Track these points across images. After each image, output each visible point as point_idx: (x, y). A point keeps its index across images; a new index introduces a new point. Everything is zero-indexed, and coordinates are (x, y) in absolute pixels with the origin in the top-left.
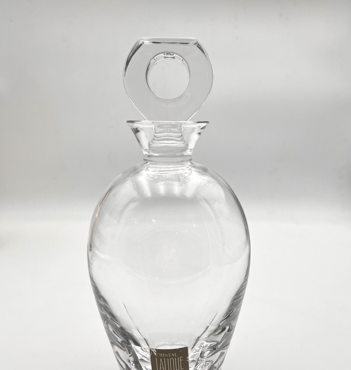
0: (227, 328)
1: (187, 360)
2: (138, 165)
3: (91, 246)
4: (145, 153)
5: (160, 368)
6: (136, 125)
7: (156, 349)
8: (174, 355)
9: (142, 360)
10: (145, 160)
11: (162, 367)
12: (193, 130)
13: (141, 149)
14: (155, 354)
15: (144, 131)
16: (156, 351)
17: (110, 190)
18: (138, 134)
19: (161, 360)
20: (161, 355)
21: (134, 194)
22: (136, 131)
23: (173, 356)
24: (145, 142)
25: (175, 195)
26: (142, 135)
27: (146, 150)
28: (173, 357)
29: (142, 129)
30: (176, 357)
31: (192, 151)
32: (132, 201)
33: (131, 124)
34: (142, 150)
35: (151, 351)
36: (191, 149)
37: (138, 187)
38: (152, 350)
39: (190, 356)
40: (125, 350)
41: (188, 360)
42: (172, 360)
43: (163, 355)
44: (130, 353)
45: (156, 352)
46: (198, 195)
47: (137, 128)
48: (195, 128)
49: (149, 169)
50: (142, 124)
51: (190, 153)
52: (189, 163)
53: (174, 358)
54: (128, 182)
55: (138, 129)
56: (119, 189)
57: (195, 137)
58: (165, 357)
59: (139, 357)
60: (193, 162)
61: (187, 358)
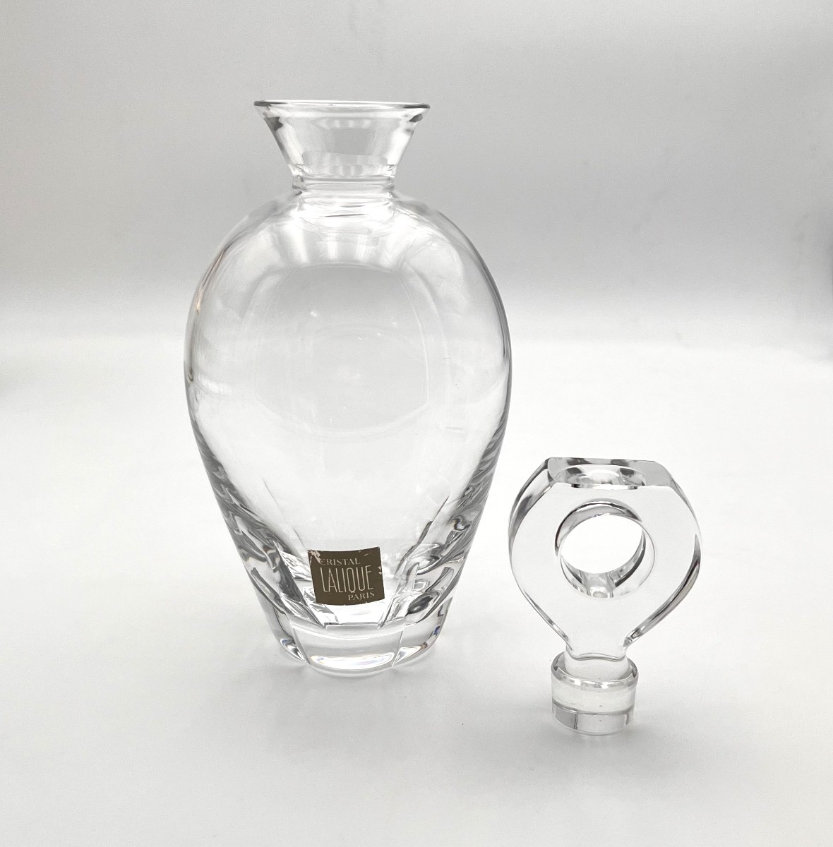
1: (380, 573)
2: (282, 198)
3: (191, 372)
4: (296, 172)
6: (274, 111)
7: (319, 552)
8: (354, 562)
10: (295, 187)
11: (332, 584)
12: (396, 123)
13: (288, 163)
14: (319, 560)
15: (292, 125)
16: (319, 555)
17: (225, 250)
18: (279, 130)
19: (330, 571)
20: (329, 562)
21: (275, 258)
22: (276, 124)
23: (351, 563)
24: (295, 149)
25: (357, 261)
26: (288, 132)
27: (296, 166)
28: (351, 565)
29: (287, 120)
30: (356, 566)
31: (394, 169)
32: (270, 271)
33: (263, 109)
34: (290, 166)
35: (310, 555)
36: (391, 166)
37: (282, 244)
38: (313, 553)
40: (267, 561)
41: (381, 571)
42: (350, 571)
43: (333, 562)
44: (274, 565)
45: (320, 557)
46: (406, 263)
47: (278, 118)
48: (400, 120)
49: (305, 206)
50: (288, 109)
51: (391, 172)
52: (388, 193)
53: (354, 567)
54: (262, 232)
55: (280, 121)
56: (243, 247)
57: (400, 140)
58: (336, 566)
59: (294, 574)
60: (395, 192)
61: (379, 568)
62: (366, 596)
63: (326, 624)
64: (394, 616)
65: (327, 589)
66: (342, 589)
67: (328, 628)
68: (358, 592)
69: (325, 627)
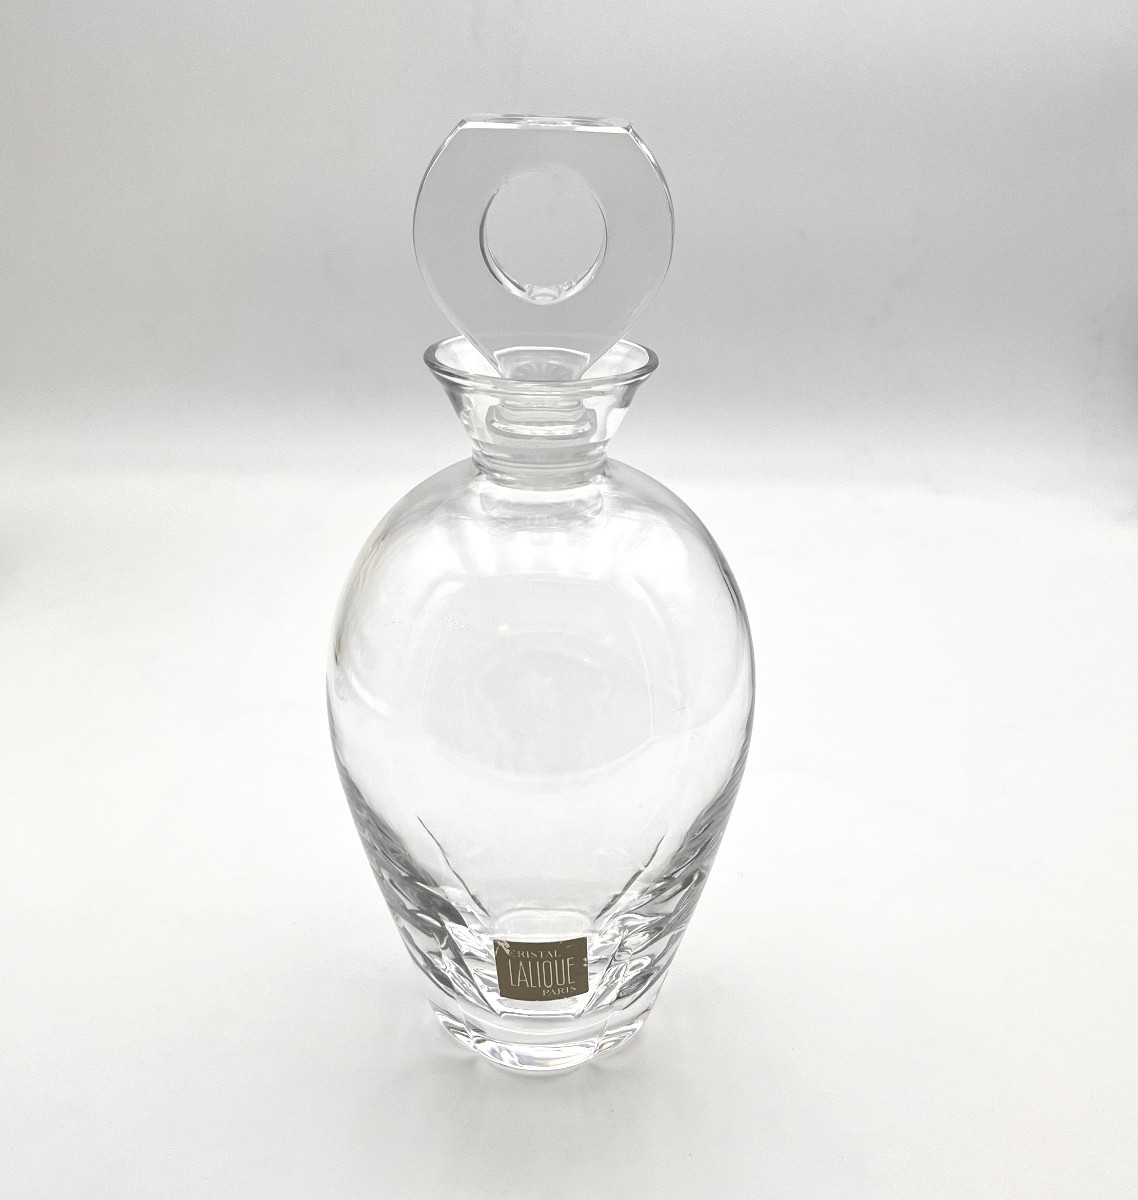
0: (696, 878)
1: (584, 964)
5: (519, 980)
7: (509, 942)
9: (469, 954)
11: (522, 978)
14: (508, 952)
16: (508, 946)
19: (521, 964)
20: (521, 954)
23: (549, 956)
28: (549, 958)
30: (554, 958)
35: (496, 944)
38: (499, 942)
39: (590, 952)
40: (432, 936)
41: (586, 962)
42: (547, 964)
43: (525, 954)
44: (441, 942)
45: (509, 948)
53: (552, 960)
58: (529, 959)
59: (464, 949)
61: (585, 959)
62: (565, 991)
63: (502, 1013)
64: (595, 1005)
65: (515, 982)
66: (535, 983)
67: (505, 1017)
68: (555, 987)
69: (500, 1015)
